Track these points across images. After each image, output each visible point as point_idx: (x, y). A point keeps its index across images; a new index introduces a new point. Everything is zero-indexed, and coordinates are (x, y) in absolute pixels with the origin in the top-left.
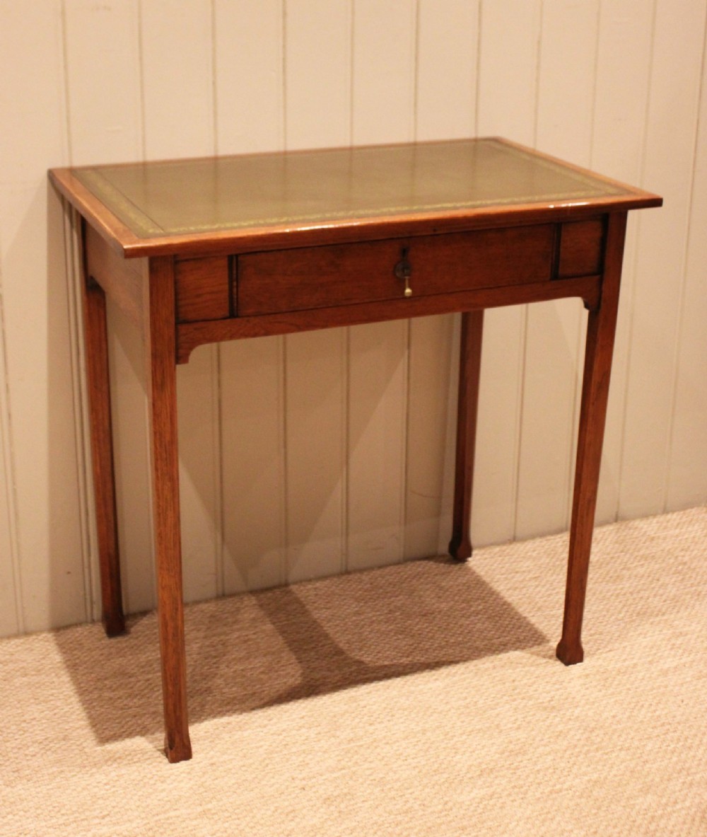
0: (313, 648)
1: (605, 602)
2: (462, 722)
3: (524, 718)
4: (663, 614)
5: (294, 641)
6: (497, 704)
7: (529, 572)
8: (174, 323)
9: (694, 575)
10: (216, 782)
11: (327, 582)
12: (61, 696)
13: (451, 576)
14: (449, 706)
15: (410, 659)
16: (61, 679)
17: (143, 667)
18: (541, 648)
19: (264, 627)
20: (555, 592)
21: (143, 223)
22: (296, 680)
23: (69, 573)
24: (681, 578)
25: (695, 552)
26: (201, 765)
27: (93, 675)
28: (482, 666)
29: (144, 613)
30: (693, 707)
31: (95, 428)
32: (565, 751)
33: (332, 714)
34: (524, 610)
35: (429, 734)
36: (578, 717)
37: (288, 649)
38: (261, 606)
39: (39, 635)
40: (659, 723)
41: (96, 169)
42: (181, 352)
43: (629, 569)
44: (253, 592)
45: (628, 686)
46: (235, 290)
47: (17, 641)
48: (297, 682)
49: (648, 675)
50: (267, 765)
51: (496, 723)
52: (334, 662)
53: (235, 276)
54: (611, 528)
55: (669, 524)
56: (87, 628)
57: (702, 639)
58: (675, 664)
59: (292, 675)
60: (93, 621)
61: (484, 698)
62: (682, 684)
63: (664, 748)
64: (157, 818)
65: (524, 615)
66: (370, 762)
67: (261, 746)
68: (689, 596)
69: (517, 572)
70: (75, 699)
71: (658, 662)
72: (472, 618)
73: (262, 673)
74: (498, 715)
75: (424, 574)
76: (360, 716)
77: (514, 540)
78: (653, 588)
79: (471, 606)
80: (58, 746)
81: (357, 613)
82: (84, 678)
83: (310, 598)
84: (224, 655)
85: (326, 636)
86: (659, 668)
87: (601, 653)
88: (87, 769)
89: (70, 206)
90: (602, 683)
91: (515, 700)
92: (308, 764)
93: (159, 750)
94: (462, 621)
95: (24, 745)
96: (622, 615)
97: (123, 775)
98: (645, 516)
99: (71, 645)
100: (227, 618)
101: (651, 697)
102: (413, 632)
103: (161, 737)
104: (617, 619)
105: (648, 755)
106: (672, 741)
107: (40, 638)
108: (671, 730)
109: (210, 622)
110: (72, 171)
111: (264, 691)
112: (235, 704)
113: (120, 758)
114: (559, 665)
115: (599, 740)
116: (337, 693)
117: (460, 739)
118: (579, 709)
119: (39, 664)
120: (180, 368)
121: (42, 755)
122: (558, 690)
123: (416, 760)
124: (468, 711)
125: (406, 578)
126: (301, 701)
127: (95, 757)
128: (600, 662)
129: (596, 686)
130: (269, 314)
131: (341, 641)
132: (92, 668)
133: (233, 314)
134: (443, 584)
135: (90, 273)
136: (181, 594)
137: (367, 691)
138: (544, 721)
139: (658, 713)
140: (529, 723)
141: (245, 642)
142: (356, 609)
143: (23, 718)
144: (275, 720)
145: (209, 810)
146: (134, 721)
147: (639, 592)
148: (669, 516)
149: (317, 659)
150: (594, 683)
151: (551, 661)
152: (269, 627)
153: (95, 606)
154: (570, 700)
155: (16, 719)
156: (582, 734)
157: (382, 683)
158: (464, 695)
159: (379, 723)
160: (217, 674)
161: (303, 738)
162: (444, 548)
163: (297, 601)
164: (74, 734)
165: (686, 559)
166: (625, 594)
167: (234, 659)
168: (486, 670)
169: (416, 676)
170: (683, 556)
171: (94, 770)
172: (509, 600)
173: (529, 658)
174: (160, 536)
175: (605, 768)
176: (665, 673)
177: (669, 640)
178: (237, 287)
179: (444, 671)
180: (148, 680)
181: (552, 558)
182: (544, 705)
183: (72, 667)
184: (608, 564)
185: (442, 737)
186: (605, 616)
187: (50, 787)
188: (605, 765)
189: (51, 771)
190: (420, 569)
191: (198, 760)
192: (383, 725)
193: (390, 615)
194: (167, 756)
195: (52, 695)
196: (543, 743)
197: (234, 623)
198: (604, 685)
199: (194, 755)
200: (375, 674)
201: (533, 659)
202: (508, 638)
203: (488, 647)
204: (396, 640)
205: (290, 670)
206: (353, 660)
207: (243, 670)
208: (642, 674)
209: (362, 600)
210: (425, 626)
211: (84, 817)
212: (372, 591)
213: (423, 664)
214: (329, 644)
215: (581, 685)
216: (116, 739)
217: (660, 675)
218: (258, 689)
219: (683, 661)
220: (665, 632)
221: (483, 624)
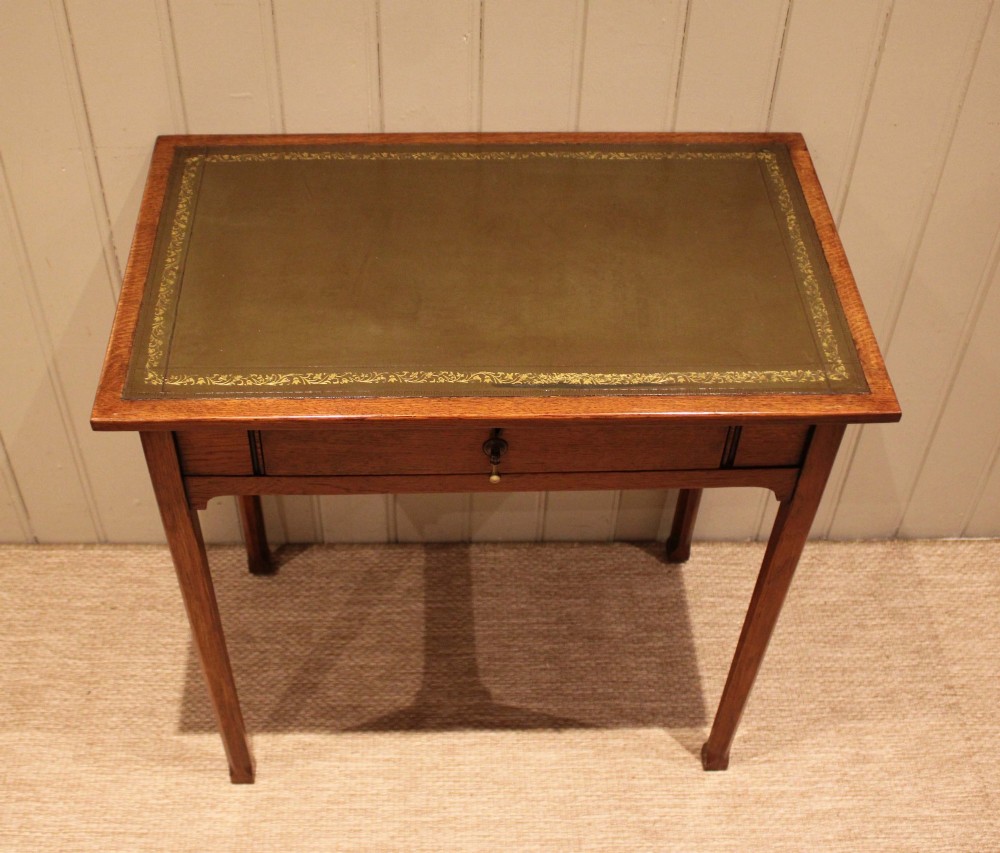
0: (449, 655)
2: (546, 822)
4: (861, 718)
5: (434, 638)
6: (598, 807)
10: (263, 824)
11: (512, 553)
12: (173, 649)
14: (545, 793)
17: (267, 630)
18: (692, 731)
19: (414, 606)
22: (408, 699)
24: (917, 661)
28: (611, 741)
29: (305, 545)
33: (419, 765)
35: (502, 829)
37: (422, 647)
38: (426, 570)
43: (863, 627)
44: (428, 545)
48: (408, 704)
49: (787, 816)
50: (321, 818)
51: (581, 835)
52: (459, 684)
55: (954, 561)
56: (239, 552)
58: (829, 806)
59: (408, 690)
61: (589, 792)
65: (700, 673)
67: (328, 789)
68: (910, 696)
69: (731, 597)
70: (183, 658)
72: (642, 658)
73: (380, 677)
74: (590, 824)
75: (625, 568)
76: (445, 778)
77: (757, 539)
78: (875, 669)
79: (651, 638)
81: (521, 613)
83: (484, 573)
84: (353, 638)
85: (471, 640)
87: (755, 762)
88: (154, 763)
92: (360, 830)
96: (812, 706)
97: (181, 783)
98: (933, 539)
100: (382, 579)
102: (566, 661)
104: (803, 713)
109: (364, 579)
111: (368, 706)
112: (332, 718)
113: (189, 758)
114: (697, 767)
116: (440, 734)
121: (120, 730)
124: (561, 806)
125: (601, 571)
126: (397, 734)
127: (167, 749)
128: (747, 775)
129: (719, 814)
131: (481, 654)
133: (258, 473)
134: (638, 591)
137: (472, 741)
141: (385, 623)
142: (524, 605)
143: (124, 671)
144: (358, 754)
147: (854, 671)
149: (445, 674)
150: (721, 809)
151: (692, 757)
152: (419, 606)
154: (679, 826)
157: (493, 734)
158: (569, 781)
159: (461, 794)
160: (333, 665)
161: (374, 791)
162: (665, 534)
163: (467, 573)
165: (942, 630)
167: (361, 647)
168: (614, 749)
170: (941, 623)
171: (159, 768)
172: (698, 642)
173: (672, 744)
176: (809, 817)
179: (566, 736)
184: (844, 611)
187: (109, 778)
189: (119, 755)
191: (258, 787)
193: (553, 627)
195: (166, 645)
197: (387, 589)
199: (257, 779)
201: (674, 747)
202: (664, 705)
203: (634, 713)
204: (542, 670)
205: (408, 683)
206: (481, 688)
207: (362, 667)
208: (782, 811)
209: (537, 592)
210: (582, 657)
211: (122, 830)
212: (554, 580)
213: (550, 718)
214: (468, 654)
215: (703, 808)
216: (196, 732)
217: (802, 819)
218: (364, 701)
219: (840, 805)
220: (847, 749)
221: (648, 672)
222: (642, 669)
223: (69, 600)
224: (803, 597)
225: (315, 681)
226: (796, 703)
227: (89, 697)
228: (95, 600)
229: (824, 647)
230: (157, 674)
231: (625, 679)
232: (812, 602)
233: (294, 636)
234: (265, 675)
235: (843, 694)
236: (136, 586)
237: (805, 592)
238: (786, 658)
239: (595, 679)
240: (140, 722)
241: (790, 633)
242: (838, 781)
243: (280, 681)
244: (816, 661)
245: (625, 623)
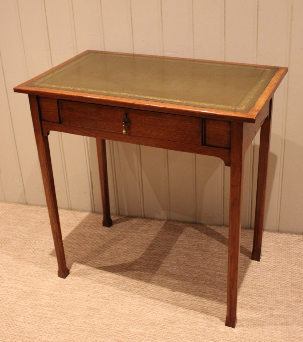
0: (150, 249)
8: (39, 120)
10: (66, 285)
23: (85, 193)
39: (74, 211)
42: (44, 131)
46: (61, 113)
64: (37, 290)
113: (50, 264)
127: (44, 261)
145: (54, 294)
146: (67, 253)
187: (22, 265)
192: (138, 289)
202: (224, 274)
203: (212, 274)
204: (182, 257)
205: (133, 255)
207: (118, 248)
209: (189, 236)
210: (199, 256)
211: (20, 280)
212: (196, 234)
214: (157, 250)
217: (268, 316)
218: (116, 257)
219: (285, 314)
220: (294, 297)
221: (222, 263)
222: (220, 262)
223: (30, 219)
224: (291, 250)
225: (101, 250)
226: (278, 280)
227: (25, 244)
228: (38, 220)
229: (294, 266)
230: (50, 241)
231: (212, 264)
232: (294, 252)
233: (99, 237)
234: (85, 246)
235: (298, 281)
237: (292, 248)
238: (278, 267)
239: (201, 263)
240: (38, 252)
241: (282, 260)
242: (287, 306)
243: (89, 248)
244: (290, 269)
245: (219, 249)
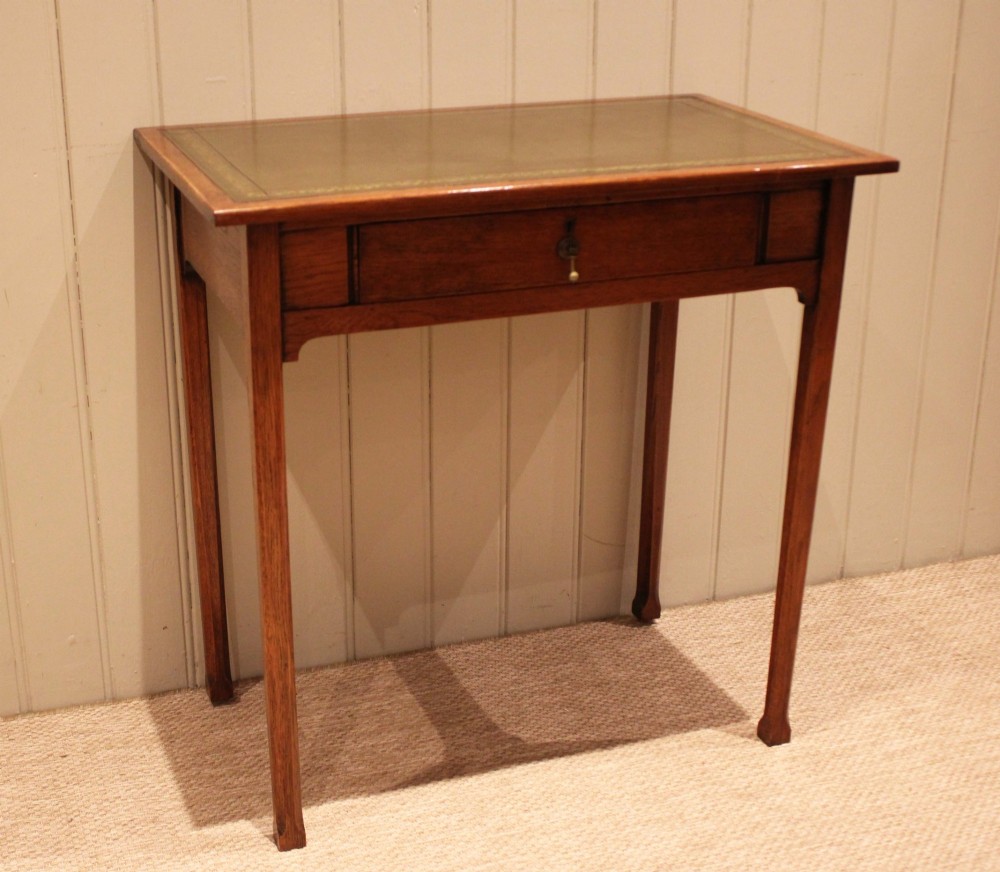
0: (460, 722)
1: (821, 673)
2: (638, 810)
3: (713, 806)
4: (893, 688)
5: (438, 714)
6: (682, 790)
7: (730, 636)
8: (279, 310)
9: (933, 643)
11: (481, 646)
12: (152, 772)
13: (633, 641)
14: (622, 791)
15: (577, 736)
16: (154, 753)
17: (252, 741)
18: (739, 725)
19: (401, 697)
20: (760, 660)
21: (241, 186)
22: (437, 758)
23: (165, 628)
24: (916, 645)
25: (936, 615)
26: (317, 854)
27: (192, 749)
28: (665, 745)
29: (257, 679)
30: (923, 797)
31: (194, 451)
32: (762, 845)
33: (478, 799)
34: (721, 681)
35: (595, 823)
36: (779, 807)
37: (429, 722)
38: (399, 672)
39: (129, 702)
40: (880, 815)
41: (191, 128)
42: (289, 346)
43: (853, 635)
44: (391, 656)
45: (844, 771)
46: (356, 270)
47: (102, 708)
48: (438, 761)
49: (869, 759)
51: (679, 812)
52: (484, 738)
53: (355, 252)
54: (833, 586)
55: (906, 582)
56: (187, 694)
57: (938, 717)
58: (903, 746)
59: (433, 752)
60: (196, 687)
61: (666, 782)
62: (911, 770)
63: (884, 844)
65: (721, 687)
66: (523, 855)
67: (391, 834)
68: (926, 667)
69: (714, 637)
70: (169, 776)
71: (883, 743)
72: (656, 689)
73: (398, 749)
74: (682, 802)
75: (600, 637)
76: (512, 802)
77: (714, 599)
78: (881, 657)
79: (656, 676)
80: (144, 829)
81: (515, 683)
82: (181, 752)
83: (459, 663)
84: (351, 729)
85: (477, 708)
86: (883, 751)
87: (813, 732)
88: (179, 855)
89: (162, 175)
90: (813, 767)
91: (703, 785)
92: (446, 855)
93: (267, 836)
94: (644, 693)
95: (105, 827)
96: (840, 689)
97: (222, 863)
98: (875, 573)
99: (167, 714)
100: (356, 686)
101: (871, 784)
102: (584, 704)
103: (269, 821)
104: (835, 693)
105: (864, 851)
106: (894, 835)
107: (131, 705)
108: (895, 823)
109: (336, 690)
110: (163, 130)
111: (397, 771)
112: (362, 785)
114: (760, 746)
115: (804, 833)
116: (486, 775)
117: (634, 830)
118: (783, 797)
119: (127, 734)
120: (287, 367)
121: (127, 838)
122: (757, 774)
123: (578, 853)
124: (645, 797)
125: (578, 643)
126: (441, 783)
127: (189, 843)
128: (812, 742)
129: (804, 771)
130: (399, 301)
131: (494, 715)
132: (192, 741)
133: (353, 300)
134: (623, 650)
135: (186, 258)
136: (292, 647)
137: (523, 772)
138: (738, 810)
139: (878, 803)
140: (719, 812)
141: (378, 713)
142: (515, 677)
143: (105, 797)
144: (408, 805)
146: (238, 802)
147: (863, 662)
148: (905, 574)
149: (464, 735)
150: (803, 767)
151: (751, 741)
152: (408, 696)
153: (198, 669)
154: (771, 786)
155: (97, 797)
156: (784, 826)
157: (541, 763)
158: (642, 778)
159: (536, 809)
160: (342, 750)
161: (443, 825)
162: (626, 608)
163: (443, 667)
164: (166, 815)
165: (924, 623)
166: (846, 664)
167: (363, 734)
168: (671, 750)
169: (584, 755)
170: (920, 620)
171: (188, 857)
172: (703, 669)
173: (724, 737)
174: (264, 575)
175: (810, 865)
176: (890, 756)
177: (898, 718)
178: (359, 266)
179: (618, 751)
180: (258, 755)
181: (759, 620)
182: (739, 792)
183: (168, 739)
184: (827, 628)
185: (612, 827)
186: (820, 689)
188: (810, 863)
189: (135, 857)
190: (595, 632)
191: (313, 849)
193: (554, 685)
194: (276, 843)
195: (142, 770)
196: (734, 835)
197: (365, 691)
198: (814, 770)
199: (308, 843)
200: (532, 754)
201: (728, 738)
202: (699, 714)
203: (674, 724)
204: (561, 713)
205: (430, 747)
206: (508, 737)
207: (373, 746)
208: (861, 757)
209: (523, 667)
210: (597, 699)
212: (534, 657)
213: (592, 742)
214: (480, 718)
215: (786, 769)
216: (216, 823)
218: (391, 768)
221: (668, 696)
222: (661, 696)
223: (9, 758)
225: (328, 764)
228: (39, 754)
230: (145, 792)
231: (649, 705)
236: (82, 736)
239: (620, 710)
245: (624, 670)
